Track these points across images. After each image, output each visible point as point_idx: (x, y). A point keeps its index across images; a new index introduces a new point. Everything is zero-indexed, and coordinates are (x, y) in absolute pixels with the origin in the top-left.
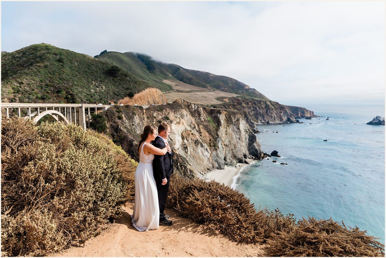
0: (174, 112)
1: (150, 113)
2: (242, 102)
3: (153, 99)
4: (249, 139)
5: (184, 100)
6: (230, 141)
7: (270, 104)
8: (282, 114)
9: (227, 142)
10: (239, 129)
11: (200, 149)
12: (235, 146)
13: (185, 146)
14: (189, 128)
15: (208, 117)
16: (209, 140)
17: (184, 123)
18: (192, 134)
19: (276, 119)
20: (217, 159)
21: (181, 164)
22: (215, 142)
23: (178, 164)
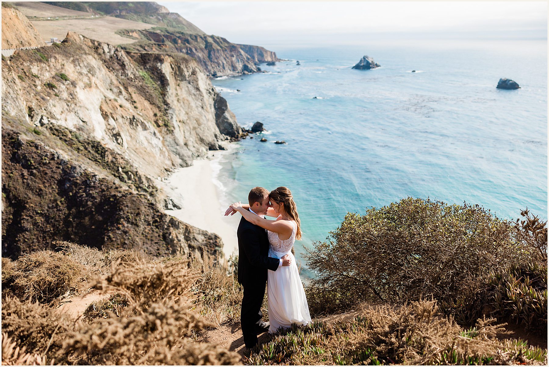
0: (73, 61)
1: (22, 67)
2: (165, 39)
3: (16, 34)
4: (215, 106)
5: (84, 37)
6: (187, 114)
7: (213, 42)
8: (234, 59)
9: (183, 117)
10: (198, 89)
11: (141, 134)
12: (197, 121)
13: (115, 132)
14: (111, 96)
15: (140, 71)
16: (153, 114)
17: (98, 85)
18: (121, 106)
19: (226, 68)
20: (176, 149)
21: (125, 170)
22: (166, 118)
23: (118, 170)
